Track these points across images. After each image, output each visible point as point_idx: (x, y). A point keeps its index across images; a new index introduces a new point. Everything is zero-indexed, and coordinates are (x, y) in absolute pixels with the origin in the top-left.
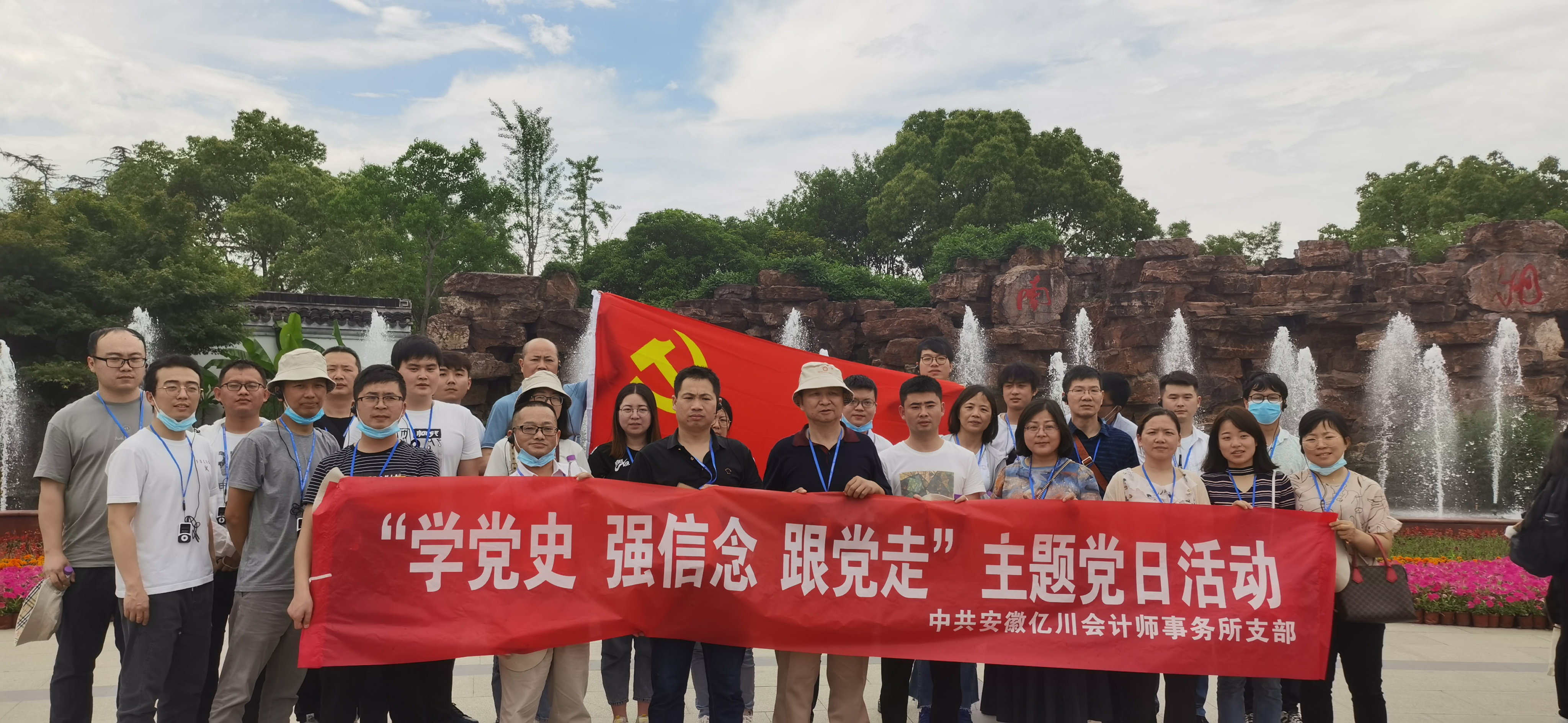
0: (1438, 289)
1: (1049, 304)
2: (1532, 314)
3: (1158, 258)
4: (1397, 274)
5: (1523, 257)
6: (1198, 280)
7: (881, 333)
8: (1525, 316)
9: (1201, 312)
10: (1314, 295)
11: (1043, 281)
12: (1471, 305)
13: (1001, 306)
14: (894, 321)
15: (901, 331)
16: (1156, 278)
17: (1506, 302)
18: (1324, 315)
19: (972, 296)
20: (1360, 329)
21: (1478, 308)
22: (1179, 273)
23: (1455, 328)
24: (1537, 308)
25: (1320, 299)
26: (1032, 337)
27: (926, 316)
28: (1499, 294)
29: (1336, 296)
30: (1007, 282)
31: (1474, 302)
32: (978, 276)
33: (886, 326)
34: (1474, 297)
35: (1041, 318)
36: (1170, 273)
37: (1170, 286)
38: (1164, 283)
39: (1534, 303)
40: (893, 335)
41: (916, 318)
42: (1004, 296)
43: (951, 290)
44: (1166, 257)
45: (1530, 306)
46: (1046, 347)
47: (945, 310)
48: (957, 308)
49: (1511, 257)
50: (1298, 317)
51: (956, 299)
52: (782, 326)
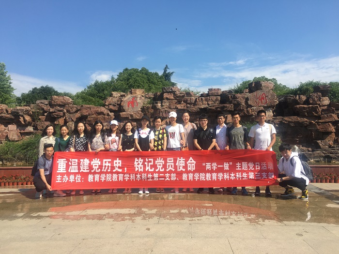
1: (137, 106)
7: (86, 114)
8: (263, 108)
9: (179, 108)
10: (210, 103)
11: (135, 99)
12: (249, 105)
13: (123, 107)
17: (258, 103)
18: (211, 108)
19: (115, 103)
21: (251, 105)
22: (173, 96)
27: (100, 109)
28: (256, 101)
29: (216, 103)
30: (125, 100)
34: (250, 103)
35: (135, 110)
36: (171, 96)
37: (171, 100)
38: (169, 99)
39: (265, 104)
41: (96, 110)
42: (124, 104)
46: (135, 118)
47: (107, 107)
48: (111, 107)
49: (259, 91)
50: (205, 109)
51: (111, 104)
52: (55, 112)
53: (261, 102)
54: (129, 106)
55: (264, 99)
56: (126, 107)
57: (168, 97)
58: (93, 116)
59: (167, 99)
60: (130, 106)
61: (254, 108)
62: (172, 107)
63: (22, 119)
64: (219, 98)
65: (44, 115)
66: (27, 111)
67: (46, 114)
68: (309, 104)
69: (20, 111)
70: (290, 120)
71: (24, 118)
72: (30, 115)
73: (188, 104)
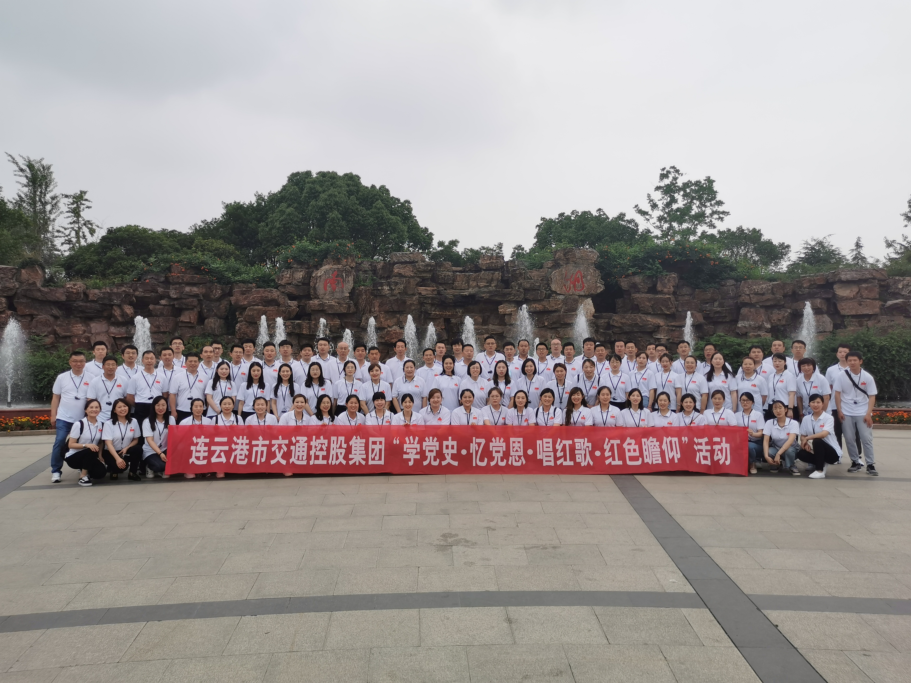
0: (537, 282)
1: (343, 287)
2: (580, 296)
3: (402, 263)
4: (521, 274)
5: (576, 267)
6: (423, 275)
7: (242, 304)
8: (577, 297)
9: (424, 293)
10: (482, 284)
11: (339, 274)
12: (552, 291)
13: (315, 289)
14: (250, 296)
15: (254, 302)
16: (400, 274)
17: (568, 289)
18: (483, 295)
19: (299, 282)
20: (501, 303)
21: (555, 292)
22: (412, 271)
23: (545, 303)
24: (582, 293)
25: (485, 286)
26: (331, 307)
27: (269, 293)
28: (565, 285)
29: (493, 285)
30: (319, 275)
31: (554, 290)
32: (302, 271)
33: (245, 299)
34: (554, 287)
35: (338, 295)
36: (408, 271)
37: (407, 278)
38: (405, 277)
39: (580, 290)
40: (250, 305)
41: (263, 295)
42: (317, 283)
43: (287, 279)
44: (406, 262)
45: (579, 292)
46: (339, 312)
47: (283, 290)
48: (290, 289)
49: (571, 267)
50: (472, 296)
51: (290, 284)
52: (181, 298)
53: (575, 286)
54: (325, 289)
55: (578, 282)
56: (321, 290)
57: (402, 271)
58: (256, 307)
59: (400, 275)
60: (329, 289)
61: (561, 297)
62: (410, 292)
63: (117, 312)
64: (497, 275)
65: (158, 304)
66: (128, 295)
67: (163, 302)
68: (657, 292)
69: (114, 297)
70: (624, 321)
71: (122, 310)
72: (131, 304)
73: (441, 284)
